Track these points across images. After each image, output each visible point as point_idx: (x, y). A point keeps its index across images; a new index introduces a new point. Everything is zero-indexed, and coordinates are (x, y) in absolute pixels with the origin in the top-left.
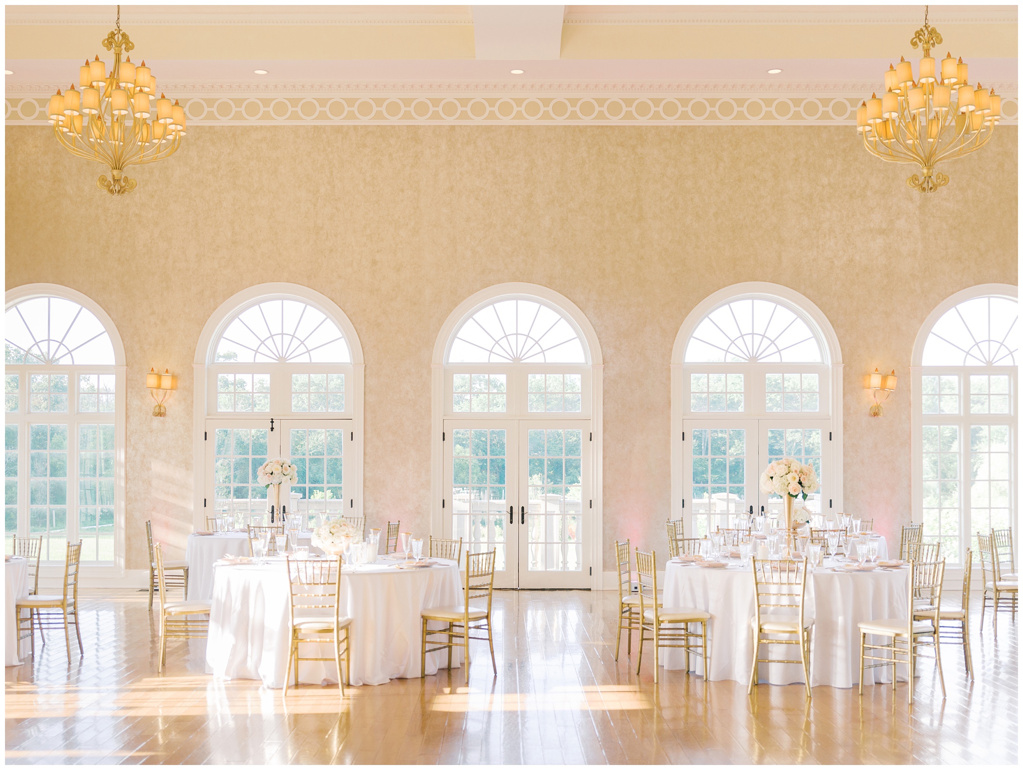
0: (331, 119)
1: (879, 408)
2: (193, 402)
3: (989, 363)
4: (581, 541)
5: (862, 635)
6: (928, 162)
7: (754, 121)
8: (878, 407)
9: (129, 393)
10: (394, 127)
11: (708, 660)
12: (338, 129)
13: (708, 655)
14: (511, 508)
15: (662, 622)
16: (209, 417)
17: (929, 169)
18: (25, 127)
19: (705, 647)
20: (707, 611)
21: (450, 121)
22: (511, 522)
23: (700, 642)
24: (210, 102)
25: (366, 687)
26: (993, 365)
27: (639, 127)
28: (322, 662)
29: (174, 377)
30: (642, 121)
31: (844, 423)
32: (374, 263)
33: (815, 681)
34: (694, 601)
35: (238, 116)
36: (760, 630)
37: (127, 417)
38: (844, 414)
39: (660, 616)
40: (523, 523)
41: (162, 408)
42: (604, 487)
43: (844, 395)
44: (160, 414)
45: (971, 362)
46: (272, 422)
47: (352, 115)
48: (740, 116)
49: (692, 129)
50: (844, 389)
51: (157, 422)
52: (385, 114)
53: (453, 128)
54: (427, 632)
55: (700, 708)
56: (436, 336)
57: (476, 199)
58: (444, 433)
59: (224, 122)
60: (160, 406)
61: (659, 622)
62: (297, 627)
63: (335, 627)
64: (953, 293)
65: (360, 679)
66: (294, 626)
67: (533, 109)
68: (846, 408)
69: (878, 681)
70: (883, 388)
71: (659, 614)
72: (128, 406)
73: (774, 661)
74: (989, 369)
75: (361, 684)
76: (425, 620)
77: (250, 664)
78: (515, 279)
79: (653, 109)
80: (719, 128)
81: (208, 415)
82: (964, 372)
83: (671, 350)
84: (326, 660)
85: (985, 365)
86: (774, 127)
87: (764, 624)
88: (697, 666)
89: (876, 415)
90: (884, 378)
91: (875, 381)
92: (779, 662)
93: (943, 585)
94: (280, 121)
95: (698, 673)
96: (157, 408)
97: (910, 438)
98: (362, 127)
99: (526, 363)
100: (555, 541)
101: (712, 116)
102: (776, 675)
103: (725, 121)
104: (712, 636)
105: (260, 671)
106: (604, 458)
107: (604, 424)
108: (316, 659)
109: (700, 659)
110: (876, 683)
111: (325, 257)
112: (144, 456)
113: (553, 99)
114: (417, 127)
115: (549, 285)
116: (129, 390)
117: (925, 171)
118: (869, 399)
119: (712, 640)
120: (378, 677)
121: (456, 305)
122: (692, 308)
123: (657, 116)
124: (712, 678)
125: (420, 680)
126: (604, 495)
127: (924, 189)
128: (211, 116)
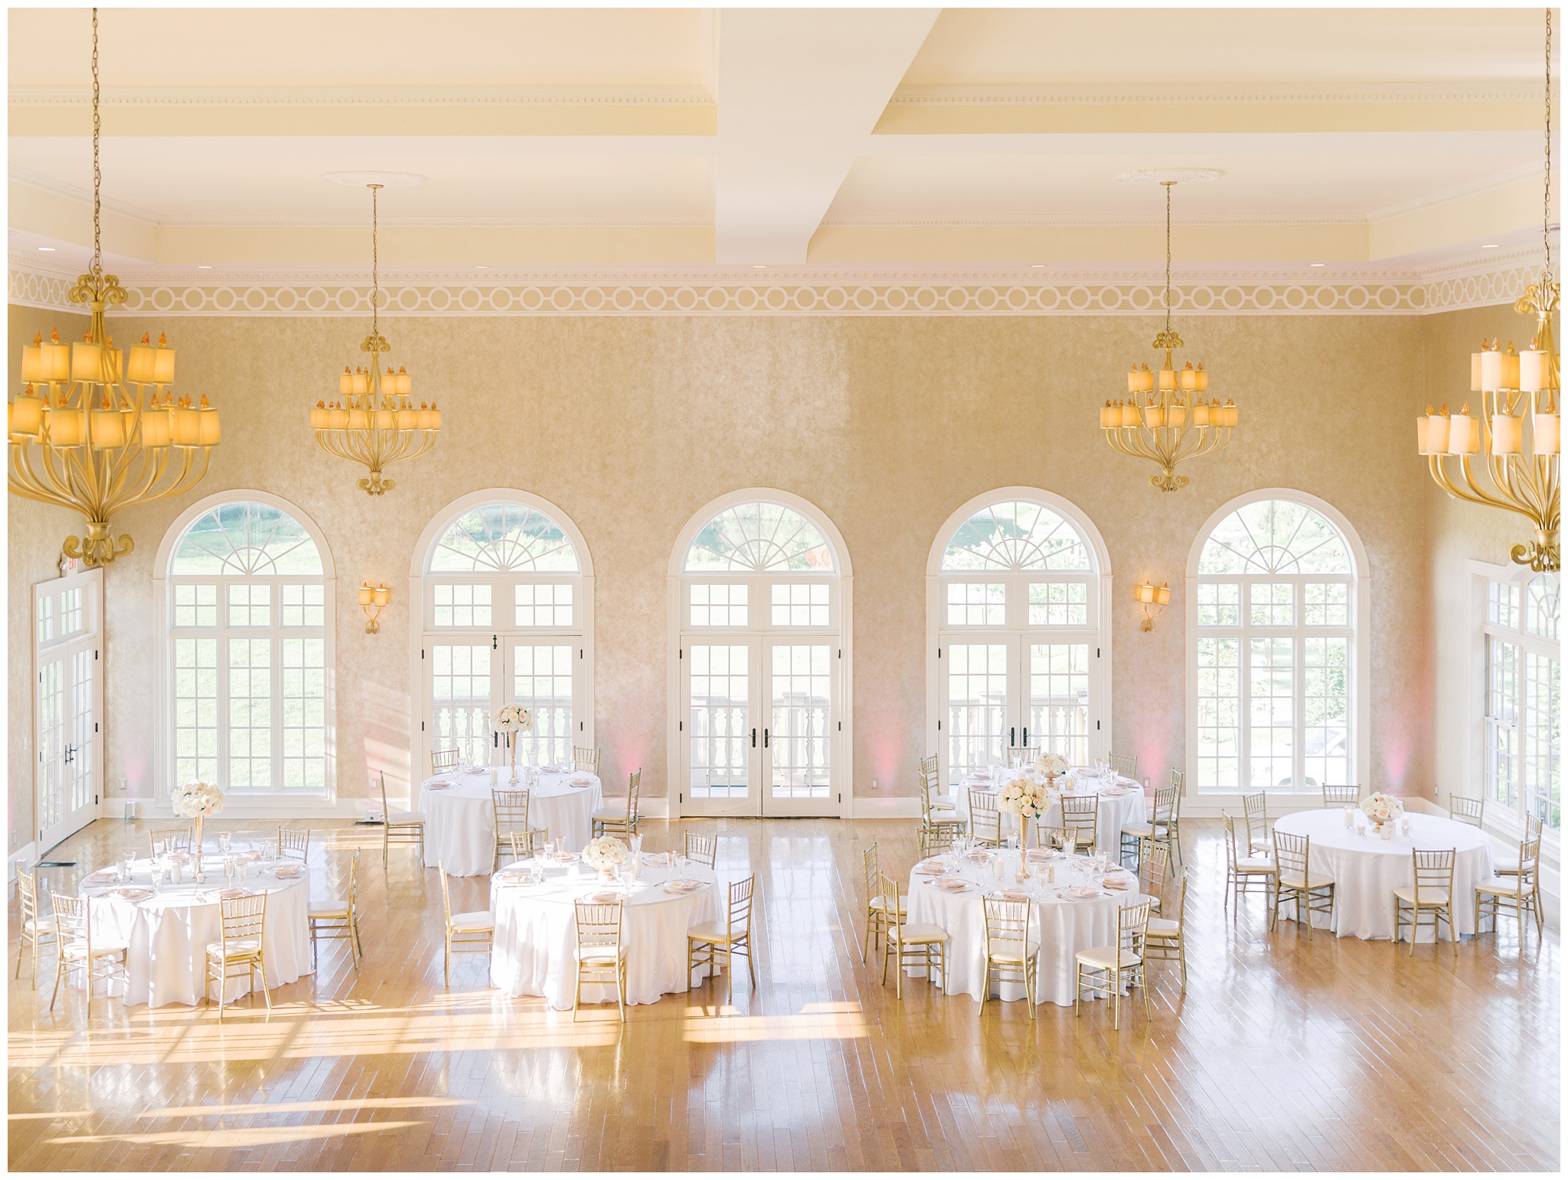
0: (556, 310)
1: (1152, 622)
2: (408, 617)
3: (1272, 570)
4: (829, 766)
5: (1079, 965)
6: (1168, 463)
7: (1018, 311)
8: (1149, 621)
9: (339, 608)
10: (624, 318)
11: (946, 976)
12: (564, 321)
13: (947, 971)
14: (754, 730)
15: (905, 944)
16: (425, 633)
17: (1169, 472)
18: (221, 318)
19: (944, 965)
20: (945, 931)
21: (685, 311)
22: (754, 746)
23: (939, 960)
24: (424, 291)
25: (641, 1006)
26: (1277, 573)
27: (891, 319)
28: (601, 984)
29: (389, 590)
30: (896, 312)
31: (1113, 638)
32: (605, 466)
33: (1040, 998)
34: (935, 917)
35: (455, 306)
36: (990, 959)
37: (337, 633)
38: (1113, 628)
39: (903, 938)
40: (766, 746)
41: (376, 625)
42: (854, 708)
43: (1113, 608)
44: (372, 631)
45: (1252, 570)
46: (495, 639)
47: (578, 306)
48: (1002, 305)
49: (950, 320)
50: (1113, 601)
51: (369, 639)
52: (615, 304)
53: (689, 318)
54: (691, 951)
55: (940, 1017)
56: (672, 546)
57: (715, 397)
58: (681, 651)
59: (439, 312)
60: (373, 623)
61: (902, 944)
62: (583, 961)
63: (616, 960)
64: (1232, 498)
65: (635, 998)
66: (581, 960)
67: (776, 298)
68: (1115, 621)
69: (1097, 996)
70: (1155, 600)
71: (901, 936)
72: (338, 622)
73: (1004, 980)
74: (1272, 577)
75: (637, 1004)
76: (691, 940)
77: (534, 984)
78: (757, 484)
79: (907, 298)
80: (978, 318)
81: (424, 631)
82: (1245, 582)
83: (926, 560)
84: (605, 982)
85: (1267, 573)
86: (1038, 317)
87: (992, 954)
88: (936, 977)
89: (1147, 629)
90: (1157, 590)
91: (1147, 595)
92: (1008, 981)
93: (1149, 923)
94: (500, 312)
95: (937, 985)
96: (370, 624)
97: (1184, 655)
98: (590, 318)
99: (769, 572)
100: (800, 766)
101: (972, 306)
102: (1006, 993)
103: (986, 311)
104: (950, 955)
105: (544, 990)
106: (854, 676)
107: (854, 640)
108: (596, 982)
109: (939, 975)
110: (1095, 998)
111: (551, 459)
112: (356, 675)
113: (798, 287)
114: (652, 319)
115: (794, 490)
116: (339, 605)
117: (1166, 473)
118: (1140, 614)
119: (949, 959)
120: (650, 996)
121: (693, 512)
122: (948, 516)
123: (911, 306)
124: (949, 992)
125: (686, 995)
126: (854, 716)
127: (1164, 489)
128: (424, 306)
